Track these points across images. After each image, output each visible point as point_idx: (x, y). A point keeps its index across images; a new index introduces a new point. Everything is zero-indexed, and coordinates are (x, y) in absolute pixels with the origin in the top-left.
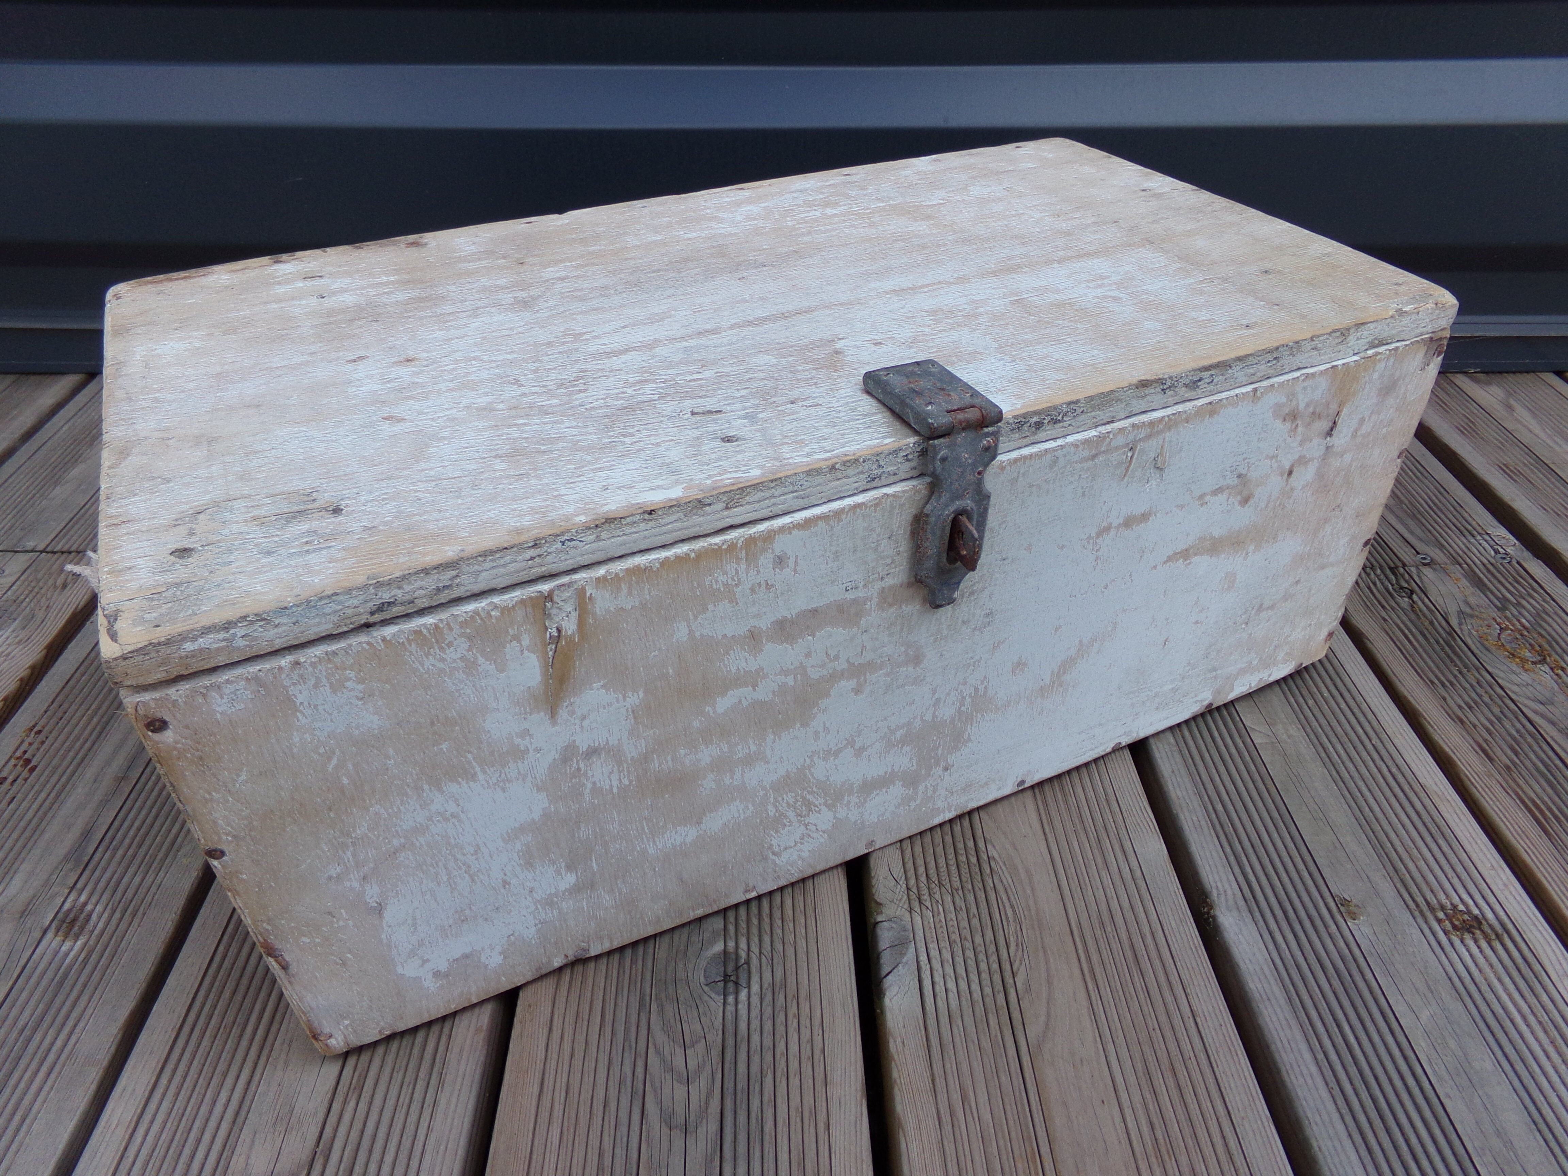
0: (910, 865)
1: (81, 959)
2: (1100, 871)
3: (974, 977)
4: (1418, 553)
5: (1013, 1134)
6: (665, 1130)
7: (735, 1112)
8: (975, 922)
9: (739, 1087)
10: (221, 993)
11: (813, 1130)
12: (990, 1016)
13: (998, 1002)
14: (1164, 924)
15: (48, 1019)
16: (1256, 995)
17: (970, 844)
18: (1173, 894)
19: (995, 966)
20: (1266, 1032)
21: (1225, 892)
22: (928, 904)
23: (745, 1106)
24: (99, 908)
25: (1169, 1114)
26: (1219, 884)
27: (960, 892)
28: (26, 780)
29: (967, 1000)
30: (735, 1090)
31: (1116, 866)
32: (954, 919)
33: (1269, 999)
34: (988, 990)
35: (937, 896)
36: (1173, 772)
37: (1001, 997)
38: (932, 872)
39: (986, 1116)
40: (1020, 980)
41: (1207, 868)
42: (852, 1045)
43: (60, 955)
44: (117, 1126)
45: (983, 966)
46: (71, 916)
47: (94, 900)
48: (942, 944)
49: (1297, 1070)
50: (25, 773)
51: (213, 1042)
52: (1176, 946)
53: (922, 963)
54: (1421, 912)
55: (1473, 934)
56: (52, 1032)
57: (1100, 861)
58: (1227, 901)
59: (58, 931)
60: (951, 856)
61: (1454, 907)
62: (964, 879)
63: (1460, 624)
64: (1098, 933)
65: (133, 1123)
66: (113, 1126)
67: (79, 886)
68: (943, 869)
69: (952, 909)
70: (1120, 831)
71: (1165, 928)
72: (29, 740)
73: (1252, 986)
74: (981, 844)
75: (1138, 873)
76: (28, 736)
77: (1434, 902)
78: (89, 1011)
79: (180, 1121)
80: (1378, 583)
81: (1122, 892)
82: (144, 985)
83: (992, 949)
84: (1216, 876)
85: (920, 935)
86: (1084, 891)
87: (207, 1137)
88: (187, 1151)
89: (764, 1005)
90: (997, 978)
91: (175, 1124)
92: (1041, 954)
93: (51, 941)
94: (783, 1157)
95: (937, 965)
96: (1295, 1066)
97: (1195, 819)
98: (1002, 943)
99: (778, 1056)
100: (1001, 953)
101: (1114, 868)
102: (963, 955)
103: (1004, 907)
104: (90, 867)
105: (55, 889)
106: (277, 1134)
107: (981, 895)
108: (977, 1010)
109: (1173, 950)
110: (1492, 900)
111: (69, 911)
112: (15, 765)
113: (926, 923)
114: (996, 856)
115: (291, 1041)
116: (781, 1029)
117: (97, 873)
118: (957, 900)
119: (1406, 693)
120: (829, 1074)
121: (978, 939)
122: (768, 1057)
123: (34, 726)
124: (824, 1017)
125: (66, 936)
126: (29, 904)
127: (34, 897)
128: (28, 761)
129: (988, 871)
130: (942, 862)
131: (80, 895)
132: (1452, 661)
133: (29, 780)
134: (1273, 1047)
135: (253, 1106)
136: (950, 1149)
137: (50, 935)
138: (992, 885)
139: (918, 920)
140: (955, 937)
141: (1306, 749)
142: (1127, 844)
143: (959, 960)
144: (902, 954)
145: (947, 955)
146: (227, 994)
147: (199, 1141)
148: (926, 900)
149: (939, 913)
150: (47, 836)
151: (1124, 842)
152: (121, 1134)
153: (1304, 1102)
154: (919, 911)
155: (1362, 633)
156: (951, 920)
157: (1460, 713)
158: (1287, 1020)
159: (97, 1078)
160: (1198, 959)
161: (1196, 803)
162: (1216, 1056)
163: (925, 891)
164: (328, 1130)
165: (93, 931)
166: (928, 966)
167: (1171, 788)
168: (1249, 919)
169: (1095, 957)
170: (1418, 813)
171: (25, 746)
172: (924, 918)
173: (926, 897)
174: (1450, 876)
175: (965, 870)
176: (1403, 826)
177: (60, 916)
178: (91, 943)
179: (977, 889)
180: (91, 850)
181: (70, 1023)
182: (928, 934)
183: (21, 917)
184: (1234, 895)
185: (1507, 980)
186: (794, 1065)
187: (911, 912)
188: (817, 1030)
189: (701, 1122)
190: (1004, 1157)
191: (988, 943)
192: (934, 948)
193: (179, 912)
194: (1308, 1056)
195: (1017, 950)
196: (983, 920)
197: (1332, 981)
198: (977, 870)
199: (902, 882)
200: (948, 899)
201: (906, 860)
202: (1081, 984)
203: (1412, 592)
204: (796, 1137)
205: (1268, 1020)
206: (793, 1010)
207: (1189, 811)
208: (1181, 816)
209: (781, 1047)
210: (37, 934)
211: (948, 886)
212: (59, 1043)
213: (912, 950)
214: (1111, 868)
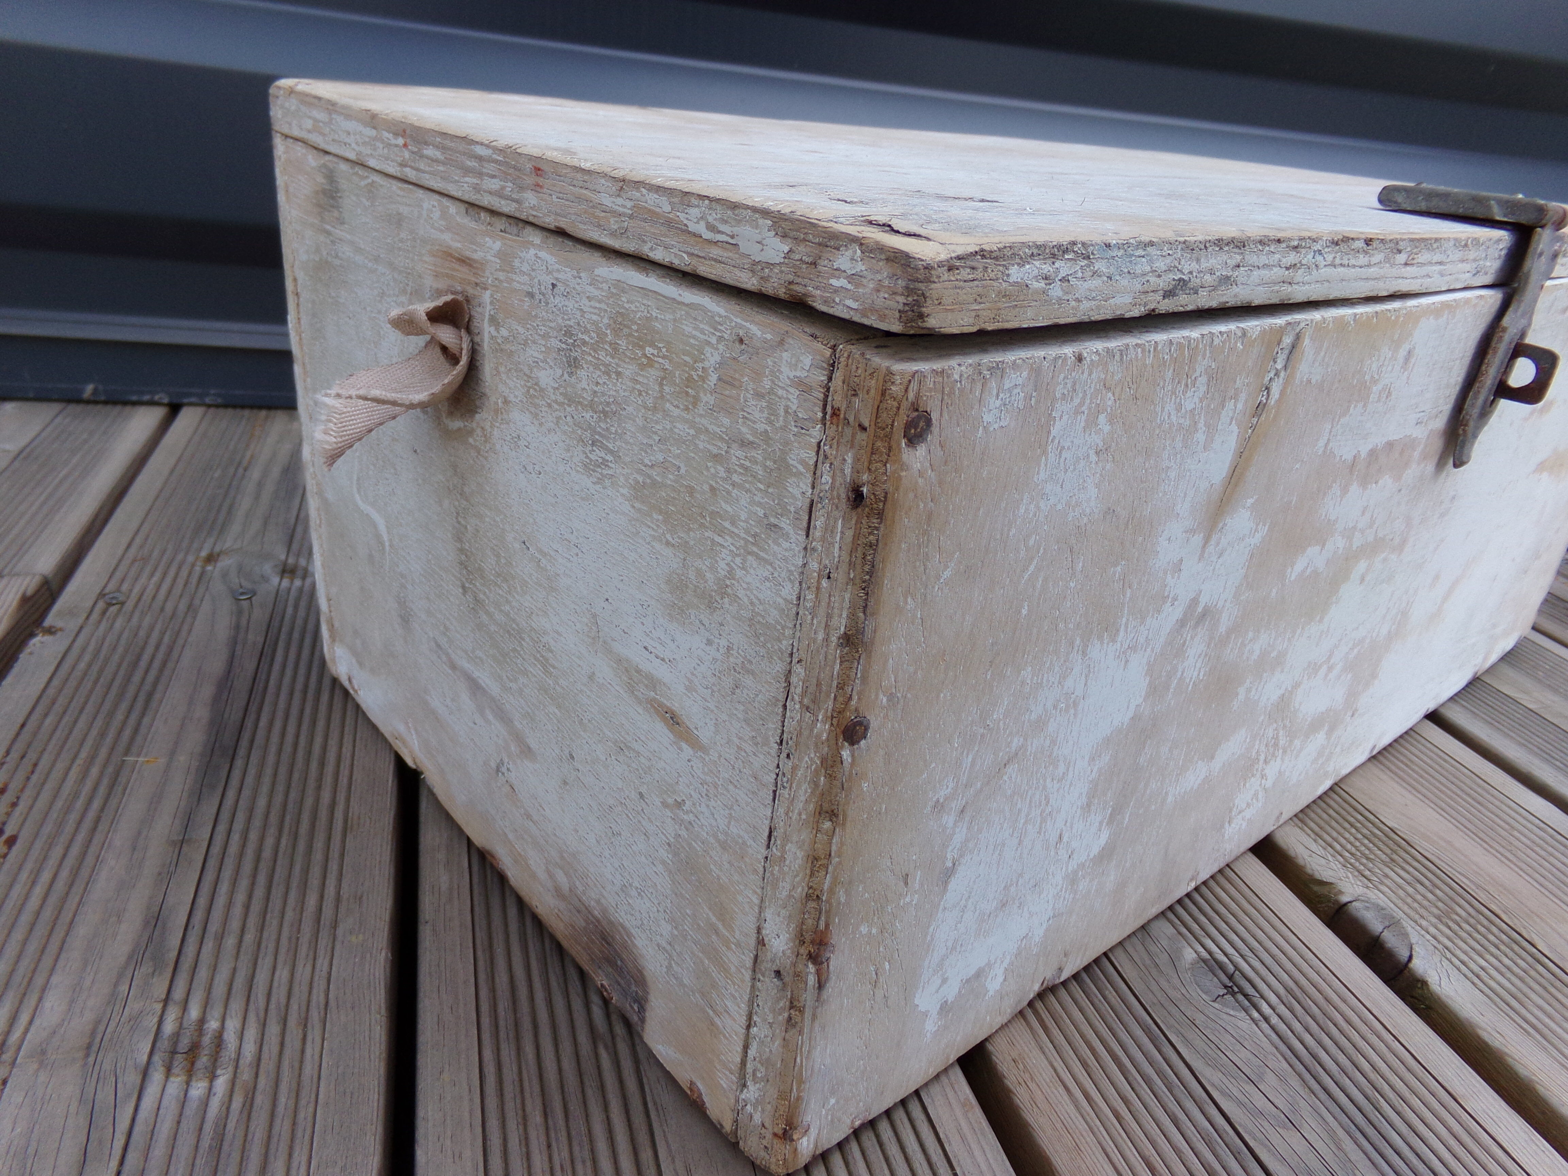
0: (1322, 842)
2: (1510, 832)
3: (1495, 951)
8: (1439, 894)
10: (525, 1118)
12: (1551, 991)
13: (1544, 975)
17: (1359, 816)
19: (1505, 937)
22: (1376, 879)
24: (233, 1023)
27: (1395, 864)
29: (1511, 976)
31: (1519, 825)
32: (1417, 893)
34: (1522, 963)
35: (1379, 871)
37: (1541, 969)
38: (1350, 847)
42: (1441, 1046)
43: (193, 1105)
45: (1493, 939)
46: (184, 1044)
47: (215, 1013)
53: (1432, 942)
57: (1499, 822)
59: (169, 1067)
60: (1353, 831)
62: (1386, 851)
67: (176, 996)
68: (1358, 844)
69: (1403, 883)
75: (1549, 830)
81: (1550, 850)
85: (1400, 912)
90: (1519, 950)
92: (1536, 917)
93: (165, 1086)
95: (1447, 943)
98: (1486, 912)
99: (1369, 1075)
100: (1495, 923)
102: (1462, 929)
103: (1454, 875)
104: (183, 966)
105: (134, 1006)
107: (1418, 866)
108: (1532, 986)
111: (176, 1036)
113: (1393, 900)
114: (1396, 826)
117: (202, 975)
118: (1399, 872)
120: (1446, 1085)
124: (1381, 1020)
125: (190, 1073)
126: (93, 1033)
127: (98, 1022)
129: (1403, 842)
130: (1348, 836)
131: (185, 1008)
137: (157, 1076)
138: (1418, 854)
139: (1383, 897)
140: (1436, 911)
142: (1511, 804)
144: (1407, 936)
145: (1447, 931)
146: (536, 1118)
148: (1370, 876)
149: (1397, 888)
150: (81, 931)
151: (1506, 802)
154: (1375, 888)
156: (1413, 893)
163: (1361, 867)
165: (238, 1062)
166: (1440, 945)
172: (1387, 894)
175: (1378, 843)
177: (163, 1045)
178: (244, 1077)
180: (174, 941)
182: (1406, 911)
183: (87, 1055)
187: (1369, 890)
188: (1387, 1036)
192: (1427, 925)
193: (383, 1011)
195: (1511, 919)
198: (1391, 842)
199: (1330, 859)
200: (1389, 872)
201: (1314, 838)
209: (1363, 1063)
210: (132, 1078)
211: (1378, 860)
213: (1407, 930)
214: (1517, 828)
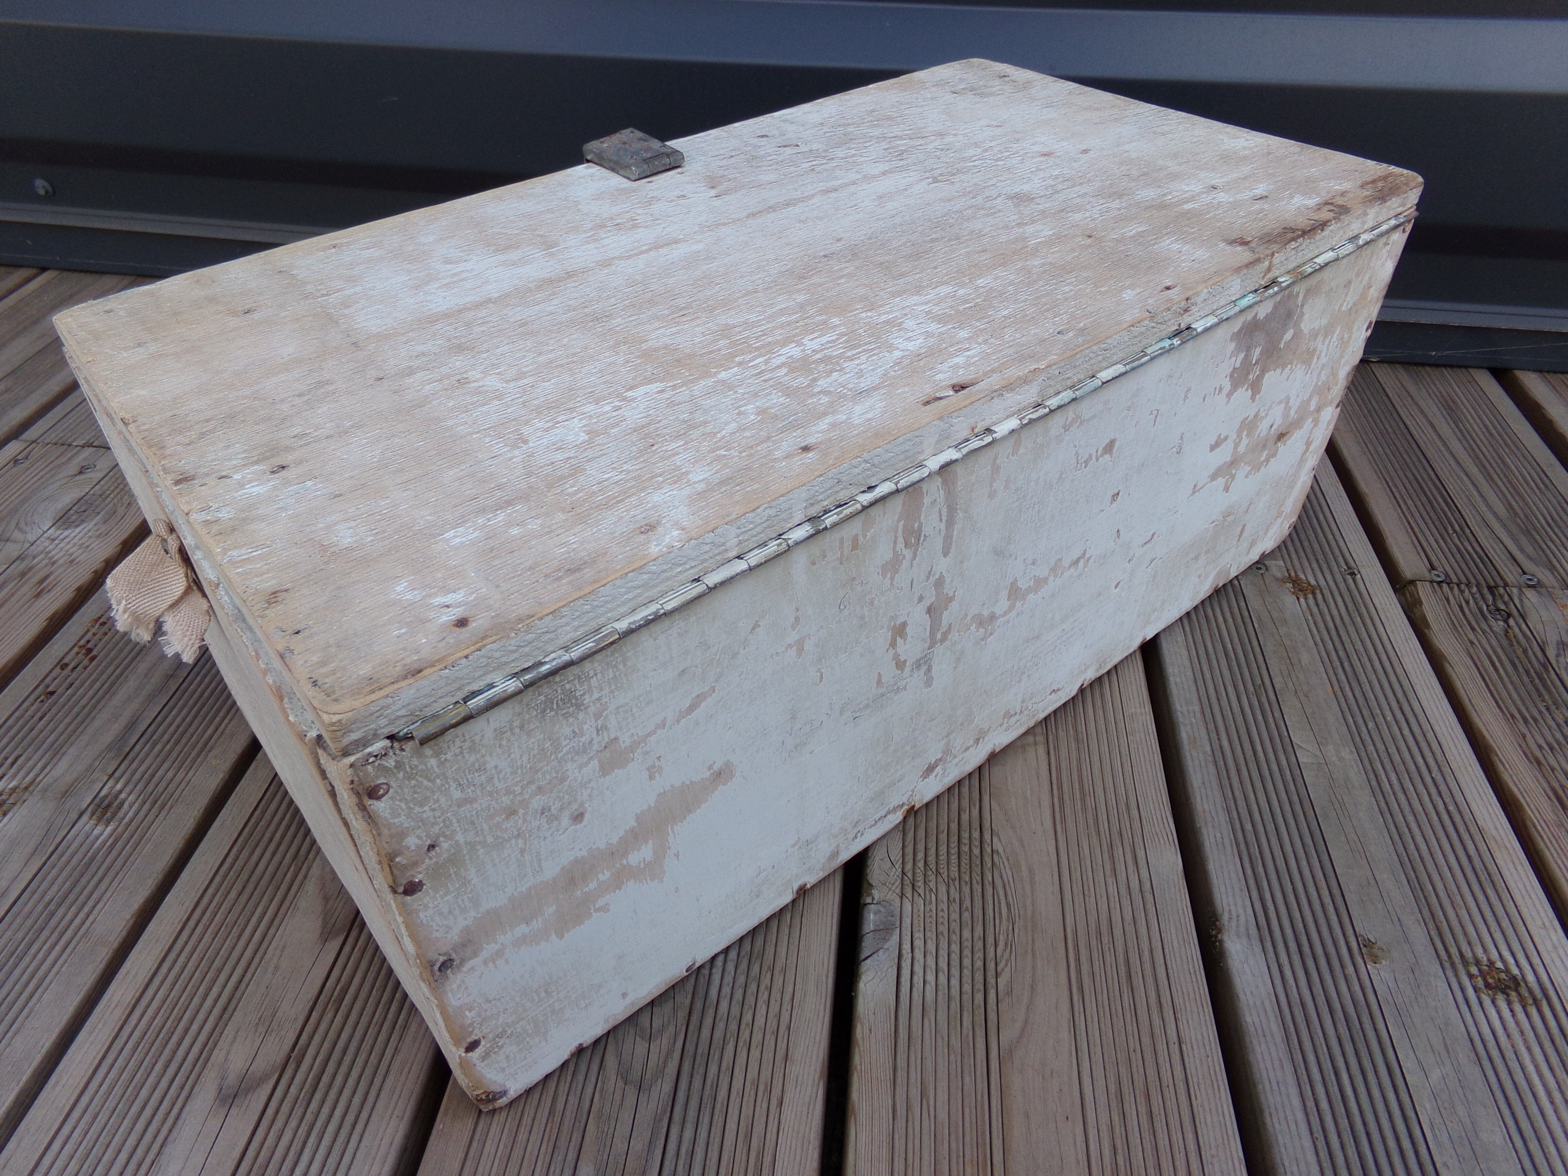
0: (909, 849)
1: (108, 844)
2: (1107, 879)
3: (955, 972)
4: (1524, 573)
5: (968, 1138)
6: (620, 1084)
7: (692, 1076)
8: (966, 915)
9: (700, 1051)
10: (229, 892)
11: (765, 1105)
12: (965, 1014)
13: (976, 1002)
14: (1165, 941)
15: (72, 897)
16: (1252, 1029)
17: (976, 834)
18: (1181, 912)
19: (979, 964)
20: (1255, 1070)
21: (1238, 916)
22: (921, 891)
23: (702, 1071)
24: (132, 798)
25: (1135, 1140)
26: (1232, 908)
27: (957, 883)
28: (86, 668)
29: (944, 994)
30: (696, 1053)
31: (1124, 875)
32: (946, 911)
33: (1264, 1036)
34: (967, 988)
35: (932, 885)
36: (1203, 783)
37: (979, 997)
38: (932, 859)
39: (943, 1115)
40: (1002, 981)
41: (1223, 889)
42: (820, 1025)
43: (91, 838)
44: (116, 1006)
45: (967, 962)
46: (106, 802)
47: (128, 789)
48: (928, 934)
49: (1282, 1115)
50: (86, 662)
51: (214, 939)
52: (1174, 967)
53: (904, 952)
54: (1453, 964)
55: (1508, 995)
56: (73, 909)
57: (1108, 867)
58: (1238, 927)
59: (93, 814)
60: (954, 845)
61: (1491, 963)
62: (963, 870)
63: (1558, 656)
64: (1094, 942)
65: (131, 1006)
66: (113, 1005)
67: (117, 774)
68: (943, 858)
69: (945, 899)
70: (1136, 839)
71: (1166, 947)
72: (93, 630)
73: (1249, 1019)
74: (987, 836)
75: (1147, 886)
76: (93, 627)
77: (1468, 954)
78: (108, 894)
79: (173, 1009)
80: (1471, 602)
81: (1126, 902)
82: (160, 877)
83: (979, 945)
84: (1231, 899)
85: (907, 922)
86: (1087, 898)
87: (195, 1027)
88: (175, 1039)
89: (738, 972)
90: (979, 977)
91: (168, 1011)
92: (1030, 957)
93: (86, 823)
94: (731, 1126)
95: (919, 955)
96: (1280, 1110)
97: (1218, 835)
98: (990, 940)
99: (743, 1027)
100: (987, 951)
101: (1122, 877)
102: (949, 948)
103: (1000, 903)
104: (130, 757)
105: (96, 775)
106: (257, 1034)
107: (978, 888)
108: (953, 1006)
109: (1170, 971)
110: (1536, 960)
111: (106, 796)
112: (78, 653)
113: (915, 911)
114: (1001, 851)
115: (284, 947)
116: (750, 1000)
117: (134, 765)
118: (952, 890)
119: (1480, 725)
120: (791, 1050)
121: (967, 934)
122: (733, 1027)
123: (100, 618)
124: (796, 994)
125: (99, 820)
126: (70, 787)
127: (76, 779)
128: (90, 650)
129: (990, 865)
130: (943, 849)
131: (117, 782)
132: (1540, 695)
133: (88, 669)
134: (1260, 1087)
135: (240, 1004)
136: (899, 1143)
137: (85, 818)
138: (990, 879)
139: (907, 906)
140: (943, 929)
141: (1356, 775)
142: (1141, 854)
143: (943, 953)
144: (885, 940)
145: (931, 947)
146: (233, 894)
147: (186, 1031)
148: (919, 887)
149: (931, 902)
150: (96, 723)
151: (1137, 850)
152: (119, 1014)
153: (1283, 1150)
154: (910, 898)
155: (1443, 655)
156: (942, 910)
157: (1538, 754)
158: (1280, 1060)
159: (107, 958)
160: (1195, 985)
161: (1223, 818)
162: (1196, 1087)
163: (920, 878)
164: (304, 1037)
165: (123, 818)
166: (910, 955)
167: (1198, 799)
168: (1258, 949)
169: (1085, 968)
170: (1469, 857)
171: (89, 635)
172: (915, 905)
173: (920, 884)
174: (1492, 930)
175: (965, 860)
176: (1450, 869)
177: (97, 800)
178: (119, 830)
179: (974, 881)
180: (133, 741)
181: (90, 903)
182: (915, 922)
183: (62, 798)
184: (1247, 921)
185: (1537, 1050)
186: (757, 1037)
187: (902, 898)
188: (786, 1006)
189: (657, 1081)
190: (954, 1160)
191: (975, 939)
192: (920, 938)
193: (201, 811)
194: (1296, 1101)
195: (1005, 950)
196: (975, 915)
197: (1339, 1026)
198: (978, 862)
199: (898, 865)
200: (943, 889)
201: (906, 844)
202: (1066, 993)
203: (1509, 615)
204: (747, 1111)
205: (1259, 1057)
206: (766, 981)
207: (1213, 827)
208: (1204, 832)
209: (748, 1017)
210: (74, 816)
211: (945, 875)
212: (78, 921)
213: (896, 937)
214: (1119, 877)
